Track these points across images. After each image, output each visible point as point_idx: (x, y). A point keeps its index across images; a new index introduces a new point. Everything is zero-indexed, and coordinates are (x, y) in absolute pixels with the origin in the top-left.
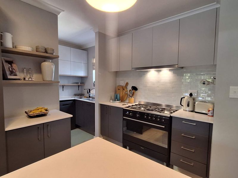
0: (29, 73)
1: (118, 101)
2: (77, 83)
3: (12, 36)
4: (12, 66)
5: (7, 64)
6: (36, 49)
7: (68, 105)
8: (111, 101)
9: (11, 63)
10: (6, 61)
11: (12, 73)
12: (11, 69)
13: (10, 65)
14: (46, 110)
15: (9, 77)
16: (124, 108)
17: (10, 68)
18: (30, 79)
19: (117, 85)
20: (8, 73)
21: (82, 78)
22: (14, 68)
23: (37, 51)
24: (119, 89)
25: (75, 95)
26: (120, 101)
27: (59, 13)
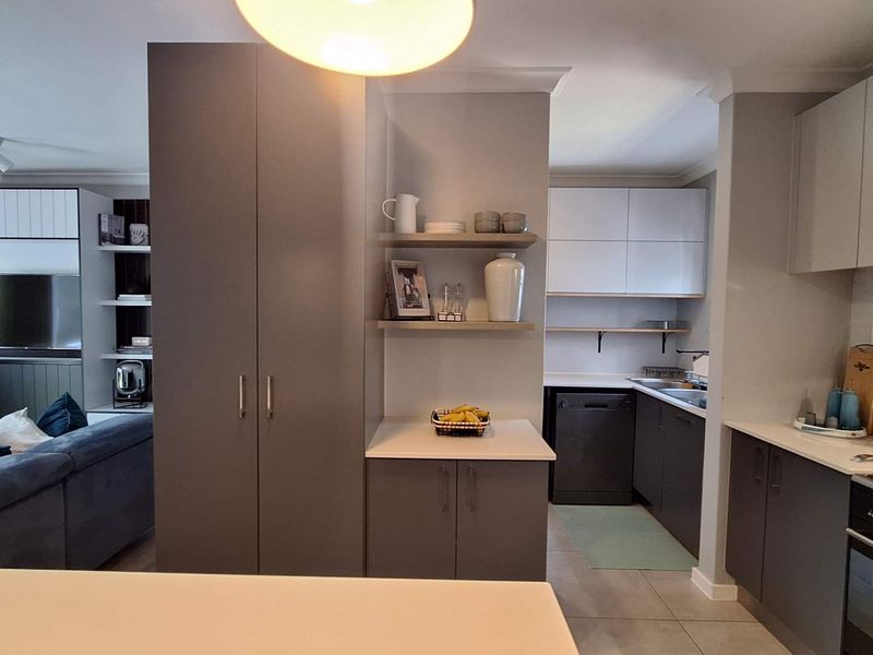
0: (457, 298)
1: (847, 433)
2: (658, 324)
3: (417, 199)
4: (412, 282)
5: (402, 276)
6: (476, 222)
7: (605, 406)
8: (800, 424)
9: (409, 273)
10: (401, 270)
11: (411, 301)
12: (408, 292)
13: (407, 280)
14: (485, 419)
15: (403, 312)
16: (855, 479)
17: (408, 287)
18: (451, 318)
19: (854, 341)
20: (400, 300)
21: (680, 302)
22: (417, 286)
23: (476, 232)
24: (861, 367)
25: (648, 371)
26: (862, 433)
27: (553, 84)
